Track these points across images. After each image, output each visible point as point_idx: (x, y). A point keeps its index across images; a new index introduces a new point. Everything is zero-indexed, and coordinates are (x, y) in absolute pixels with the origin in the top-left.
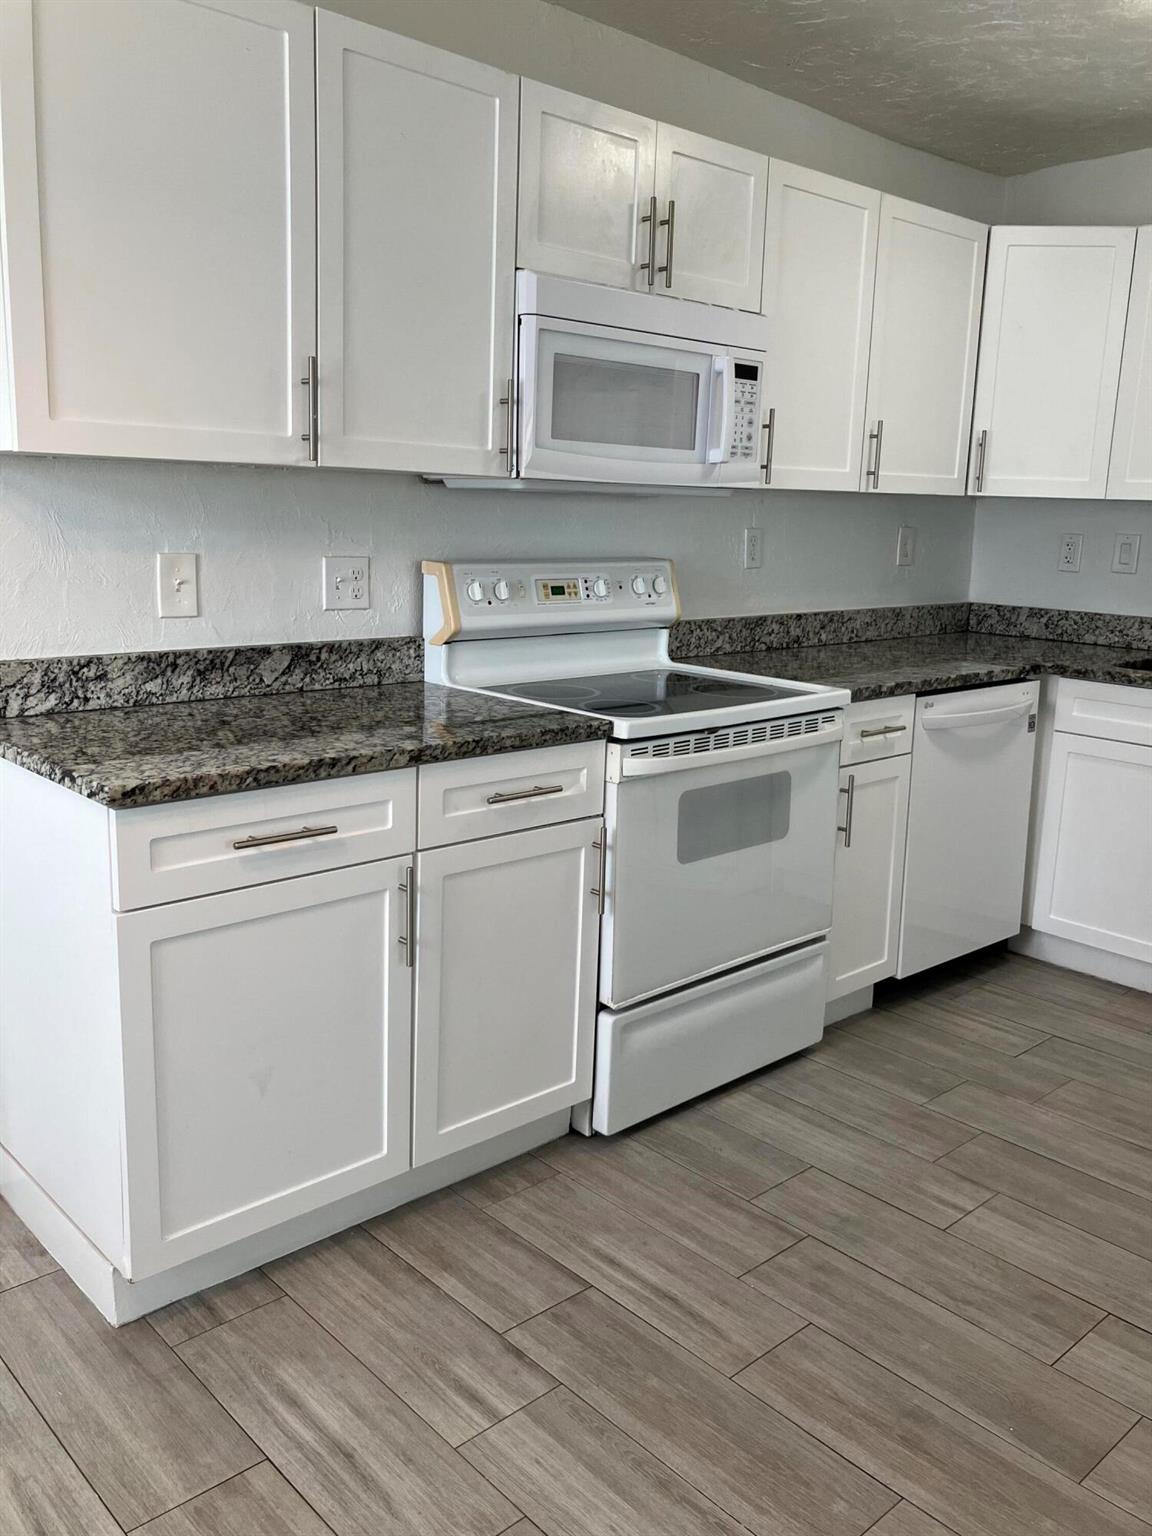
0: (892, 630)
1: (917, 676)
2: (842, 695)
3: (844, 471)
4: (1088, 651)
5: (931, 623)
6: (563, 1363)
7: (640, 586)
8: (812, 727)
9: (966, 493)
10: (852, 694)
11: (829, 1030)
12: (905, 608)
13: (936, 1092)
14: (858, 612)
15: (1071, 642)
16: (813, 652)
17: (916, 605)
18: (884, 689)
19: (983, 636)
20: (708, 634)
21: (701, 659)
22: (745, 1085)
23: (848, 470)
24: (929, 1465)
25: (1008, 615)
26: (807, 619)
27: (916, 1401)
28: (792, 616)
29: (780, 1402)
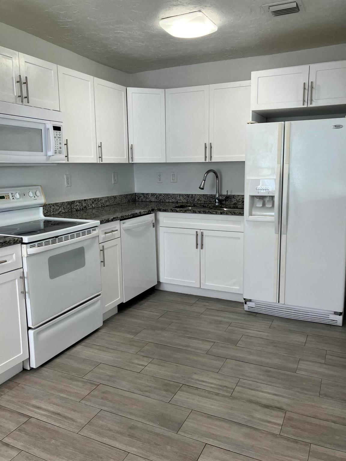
0: (114, 202)
1: (119, 215)
2: (97, 222)
3: (92, 157)
4: (167, 204)
5: (125, 199)
6: (22, 444)
7: (31, 194)
8: (89, 233)
9: (129, 162)
10: (100, 222)
11: (104, 322)
12: (117, 196)
13: (136, 334)
14: (103, 197)
15: (163, 202)
16: (91, 210)
17: (120, 194)
18: (110, 220)
19: (140, 202)
20: (56, 207)
21: (55, 215)
22: (80, 343)
23: (93, 156)
24: (136, 441)
25: (146, 196)
26: (87, 201)
27: (132, 423)
28: (83, 200)
29: (93, 436)
